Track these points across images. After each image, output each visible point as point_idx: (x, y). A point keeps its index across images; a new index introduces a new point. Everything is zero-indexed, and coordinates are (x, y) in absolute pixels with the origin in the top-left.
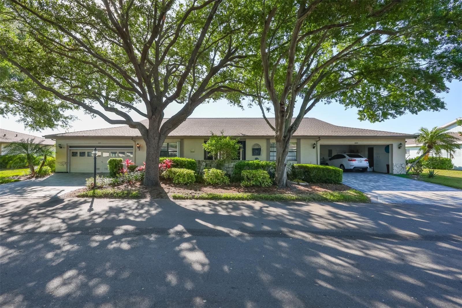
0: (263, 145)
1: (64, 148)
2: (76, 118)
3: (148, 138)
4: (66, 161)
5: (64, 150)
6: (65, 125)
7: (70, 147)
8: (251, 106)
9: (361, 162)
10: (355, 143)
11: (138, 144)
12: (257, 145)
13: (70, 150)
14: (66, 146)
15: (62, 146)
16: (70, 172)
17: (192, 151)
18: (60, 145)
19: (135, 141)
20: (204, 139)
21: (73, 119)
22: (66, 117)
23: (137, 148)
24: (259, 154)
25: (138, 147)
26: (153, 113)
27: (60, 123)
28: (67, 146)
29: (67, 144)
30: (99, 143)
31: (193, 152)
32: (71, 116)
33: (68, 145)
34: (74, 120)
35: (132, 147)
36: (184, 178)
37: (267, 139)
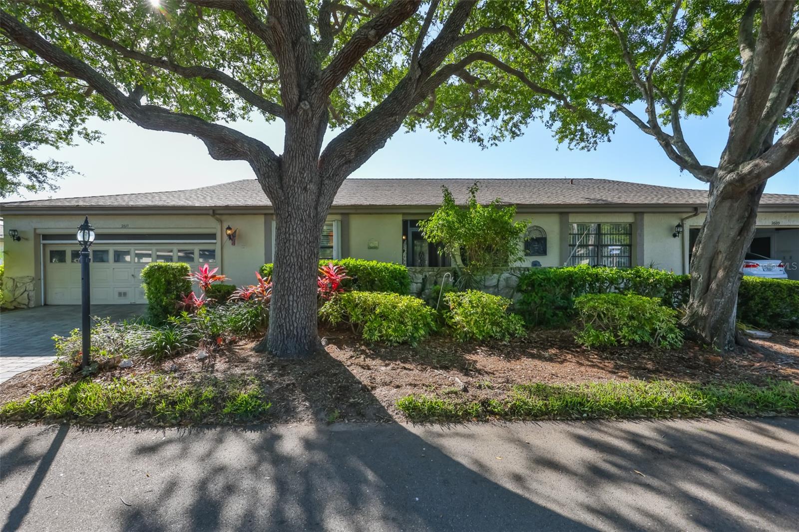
0: (551, 226)
1: (27, 239)
2: (67, 168)
3: (282, 187)
4: (32, 274)
5: (28, 247)
6: (37, 184)
7: (45, 237)
8: (497, 142)
9: (769, 270)
10: (773, 223)
11: (229, 228)
12: (538, 228)
13: (44, 245)
14: (31, 236)
15: (21, 235)
16: (45, 305)
17: (372, 245)
18: (15, 231)
19: (221, 222)
20: (404, 214)
21: (60, 171)
22: (41, 165)
23: (226, 238)
24: (544, 252)
25: (229, 236)
26: (301, 93)
27: (23, 178)
28: (37, 235)
29: (35, 229)
30: (124, 227)
31: (375, 248)
32: (54, 162)
33: (38, 231)
34: (63, 173)
35: (213, 236)
36: (402, 323)
37: (561, 213)
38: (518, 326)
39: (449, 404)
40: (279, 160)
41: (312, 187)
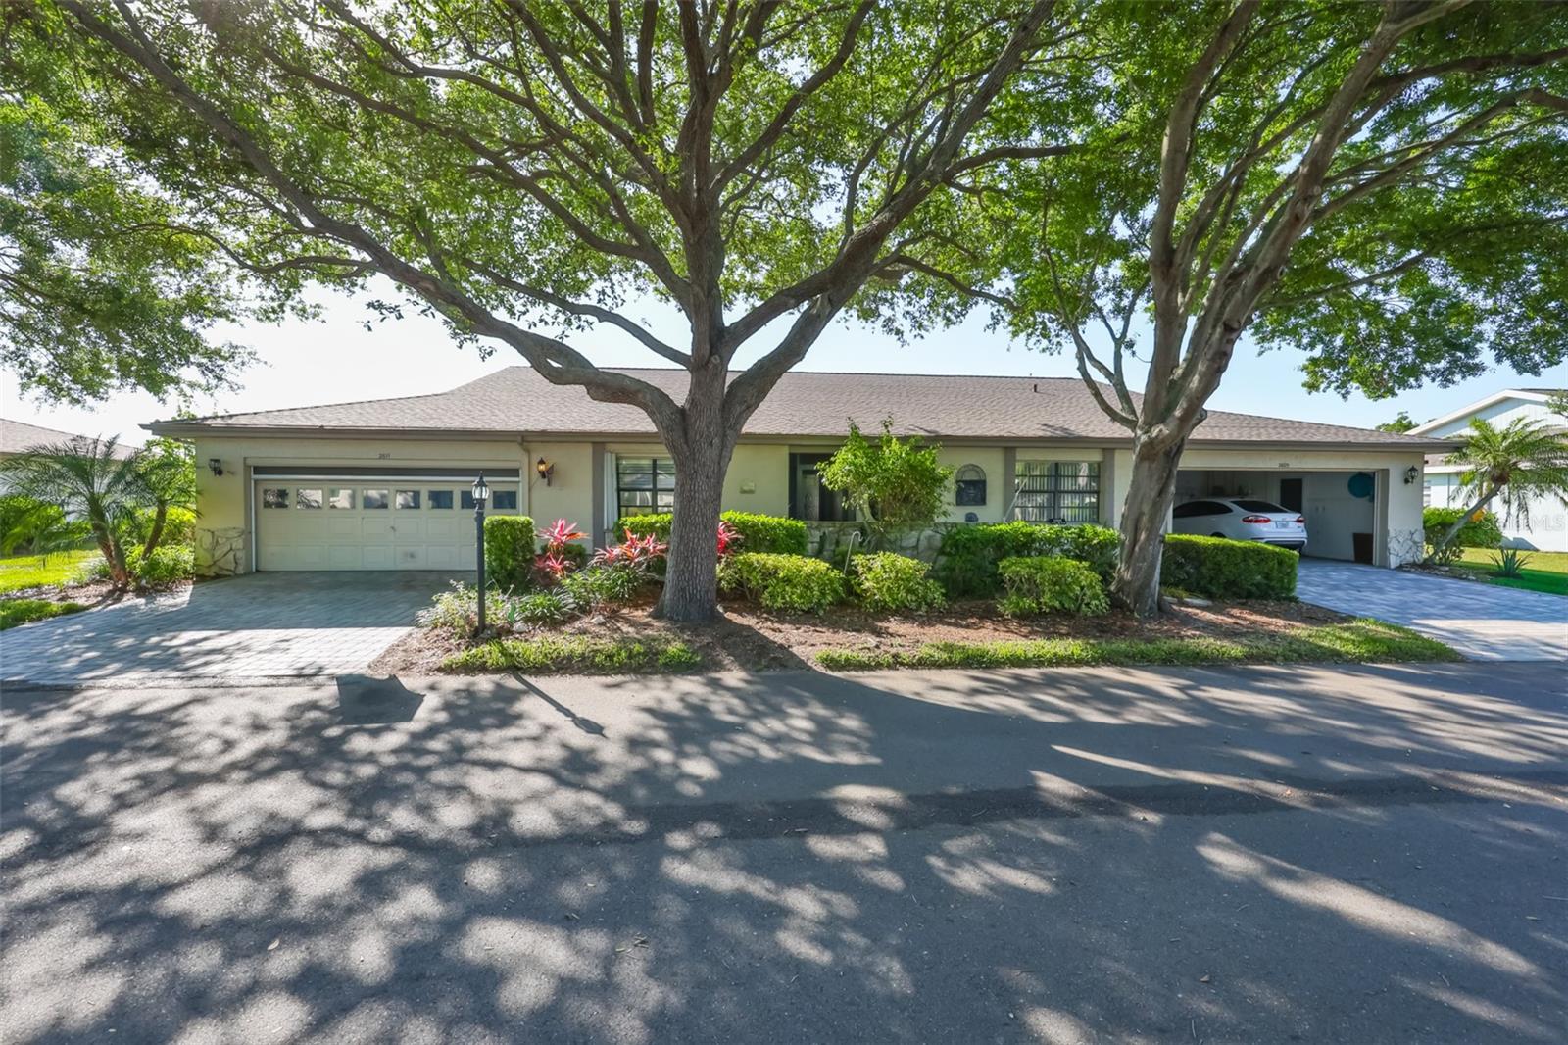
0: (992, 466)
1: (232, 473)
2: (249, 353)
3: (686, 442)
4: (240, 524)
5: (235, 484)
6: (214, 382)
7: (258, 470)
8: (923, 333)
9: (1284, 526)
10: (1281, 465)
11: (542, 462)
12: (975, 468)
13: (256, 481)
14: (240, 469)
15: (224, 467)
16: (257, 571)
17: (745, 488)
18: (216, 461)
19: (528, 451)
20: (791, 446)
21: (238, 360)
22: (212, 352)
23: (536, 475)
24: (982, 500)
25: (543, 474)
26: (712, 347)
27: (189, 373)
28: (247, 467)
29: (245, 458)
30: (382, 457)
31: (751, 492)
32: (232, 346)
33: (250, 462)
34: (243, 363)
35: (515, 472)
36: (807, 588)
37: (1006, 448)
38: (937, 595)
39: (864, 656)
40: (682, 411)
41: (716, 441)
